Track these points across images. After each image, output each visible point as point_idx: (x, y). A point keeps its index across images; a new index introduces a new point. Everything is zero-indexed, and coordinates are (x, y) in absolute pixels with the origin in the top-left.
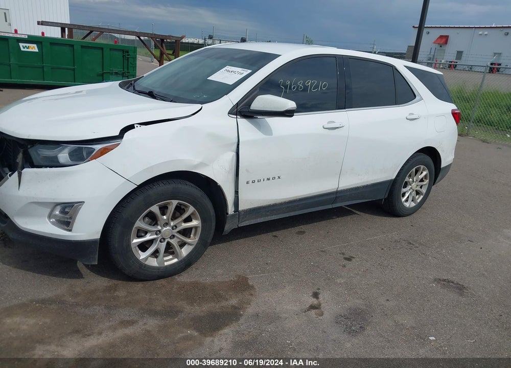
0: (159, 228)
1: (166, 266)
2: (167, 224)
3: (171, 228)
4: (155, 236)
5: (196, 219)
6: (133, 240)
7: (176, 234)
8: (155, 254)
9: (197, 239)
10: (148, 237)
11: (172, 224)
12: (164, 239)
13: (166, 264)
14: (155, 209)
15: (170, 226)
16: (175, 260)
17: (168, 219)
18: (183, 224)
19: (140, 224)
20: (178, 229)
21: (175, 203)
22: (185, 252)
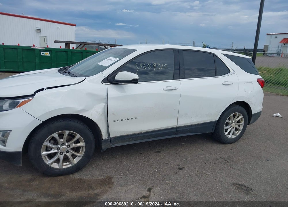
0: (59, 146)
1: (64, 168)
2: (63, 144)
3: (66, 147)
4: (56, 151)
5: (82, 142)
6: (42, 153)
7: (69, 150)
8: (58, 161)
9: (83, 154)
10: (53, 151)
11: (67, 144)
12: (63, 153)
13: (64, 167)
14: (55, 135)
15: (66, 145)
16: (70, 165)
17: (64, 141)
18: (74, 144)
19: (46, 143)
20: (71, 147)
21: (67, 132)
22: (76, 161)
